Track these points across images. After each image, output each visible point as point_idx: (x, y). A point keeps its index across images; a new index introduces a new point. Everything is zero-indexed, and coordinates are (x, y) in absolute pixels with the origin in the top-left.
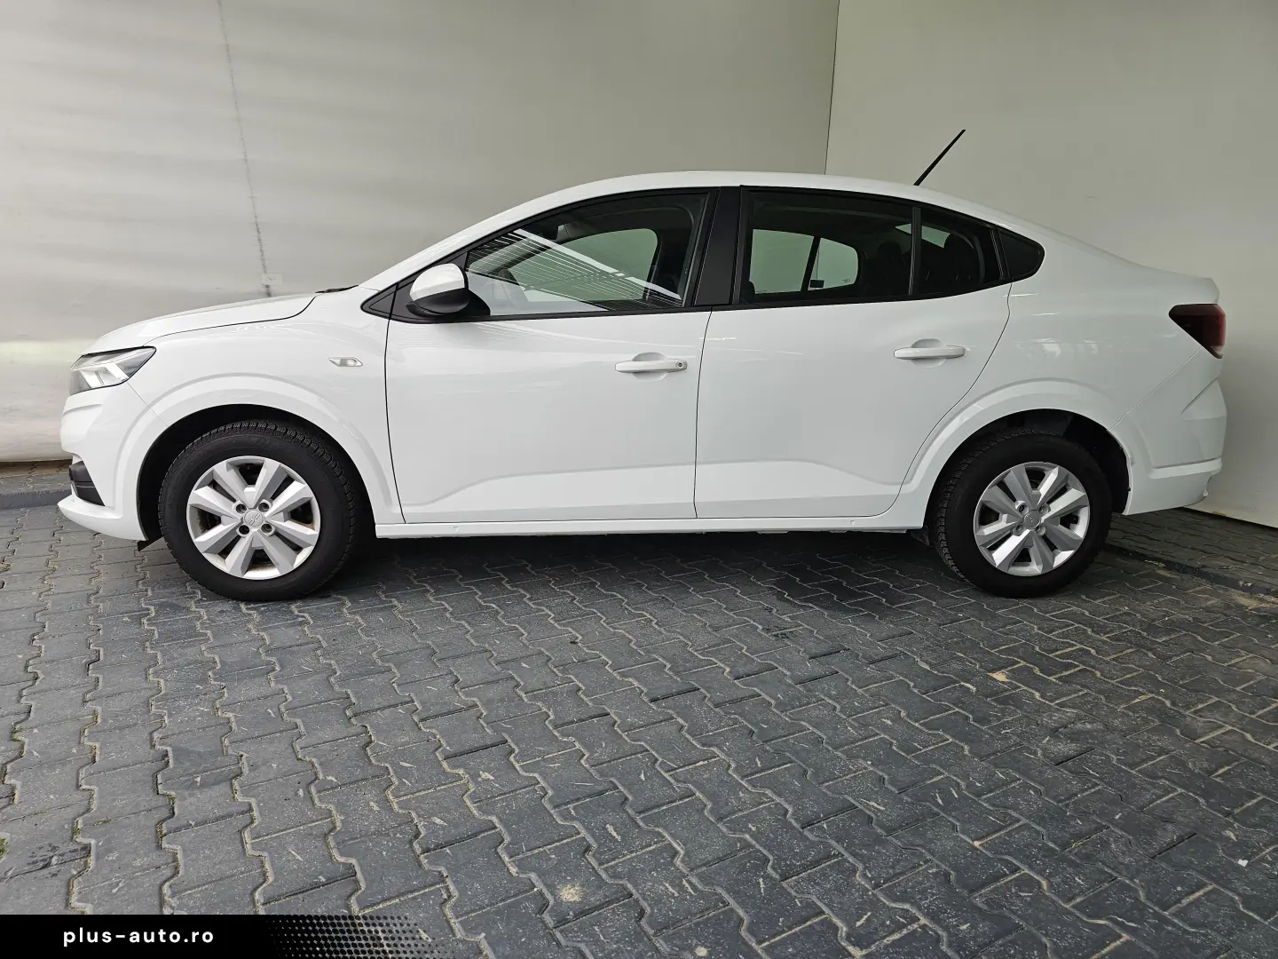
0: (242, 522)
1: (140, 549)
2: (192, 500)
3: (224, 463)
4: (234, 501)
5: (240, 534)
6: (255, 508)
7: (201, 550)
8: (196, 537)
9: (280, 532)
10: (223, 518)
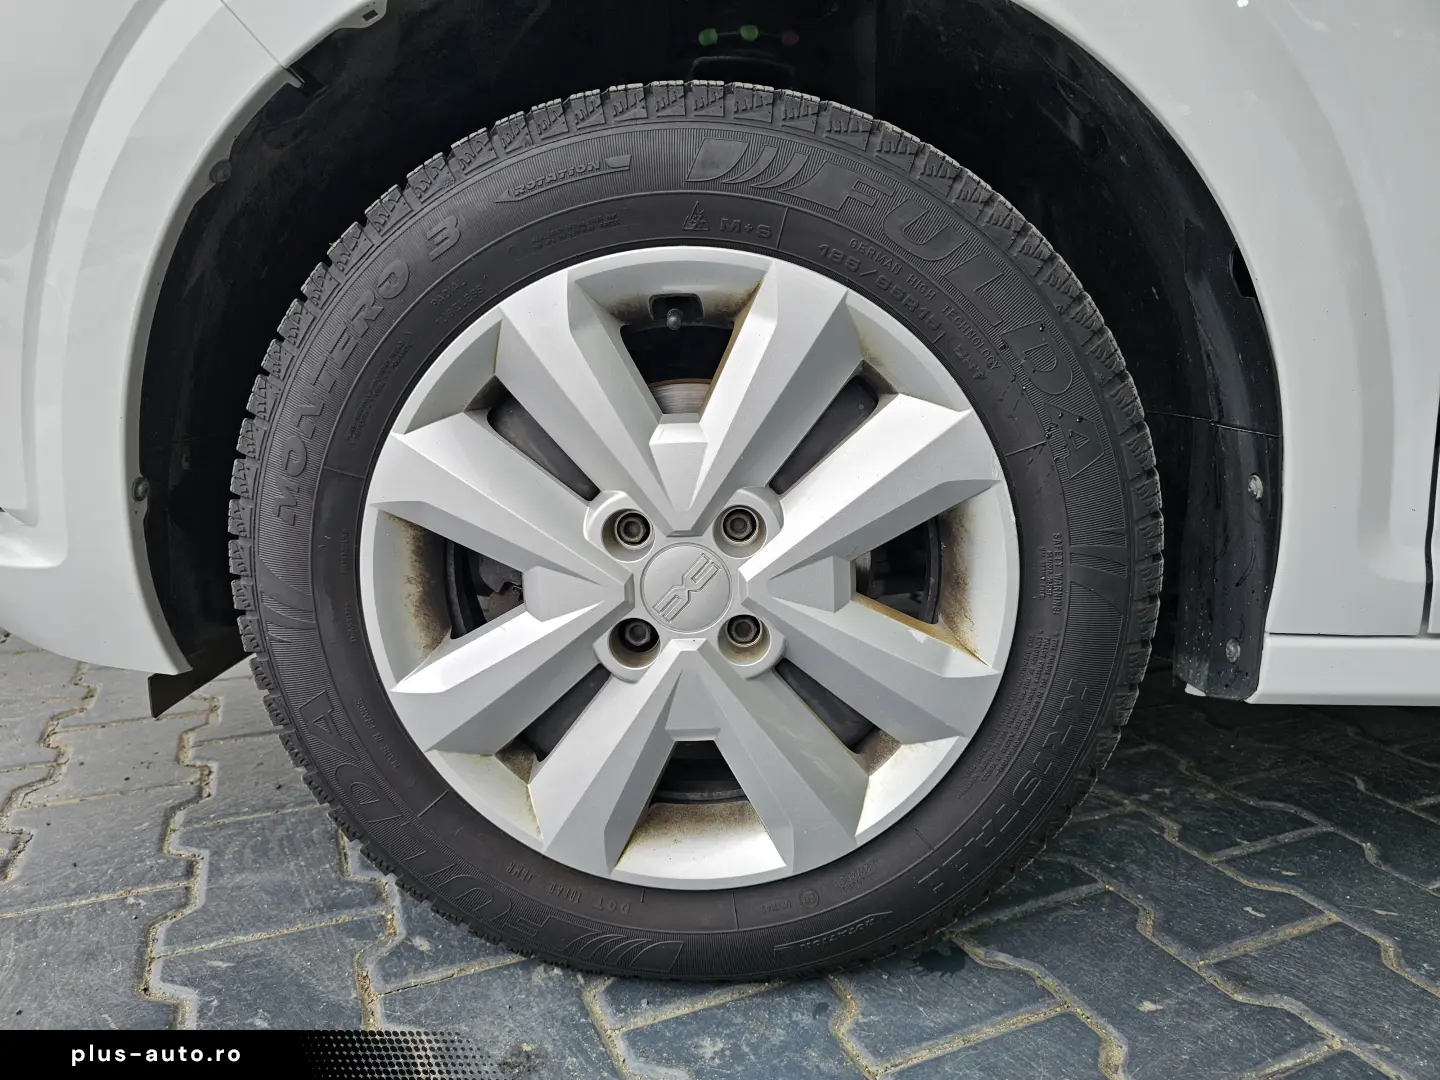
0: (628, 605)
1: (159, 707)
2: (386, 486)
3: (555, 286)
4: (590, 493)
5: (610, 662)
6: (697, 530)
7: (424, 735)
8: (401, 674)
9: (800, 661)
10: (534, 582)
